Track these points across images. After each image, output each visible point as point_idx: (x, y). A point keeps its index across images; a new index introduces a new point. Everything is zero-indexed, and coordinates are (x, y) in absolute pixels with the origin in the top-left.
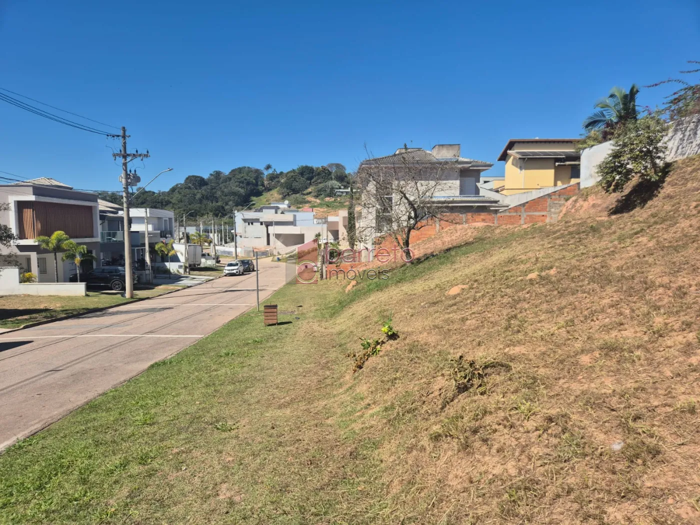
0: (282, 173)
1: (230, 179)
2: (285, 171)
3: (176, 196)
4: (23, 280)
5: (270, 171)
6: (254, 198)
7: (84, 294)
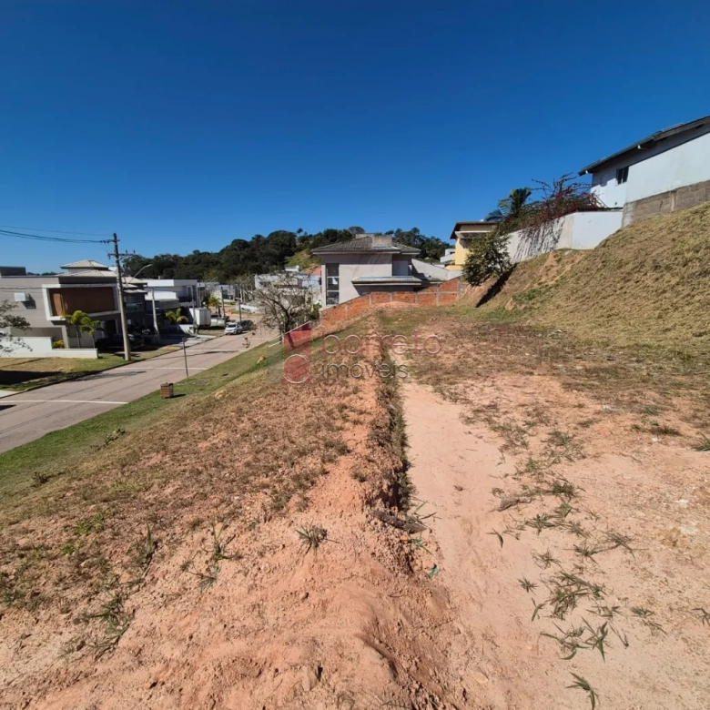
0: (311, 236)
1: (268, 241)
2: (314, 234)
3: (224, 257)
4: (55, 347)
5: (302, 234)
6: (287, 258)
7: (96, 357)
